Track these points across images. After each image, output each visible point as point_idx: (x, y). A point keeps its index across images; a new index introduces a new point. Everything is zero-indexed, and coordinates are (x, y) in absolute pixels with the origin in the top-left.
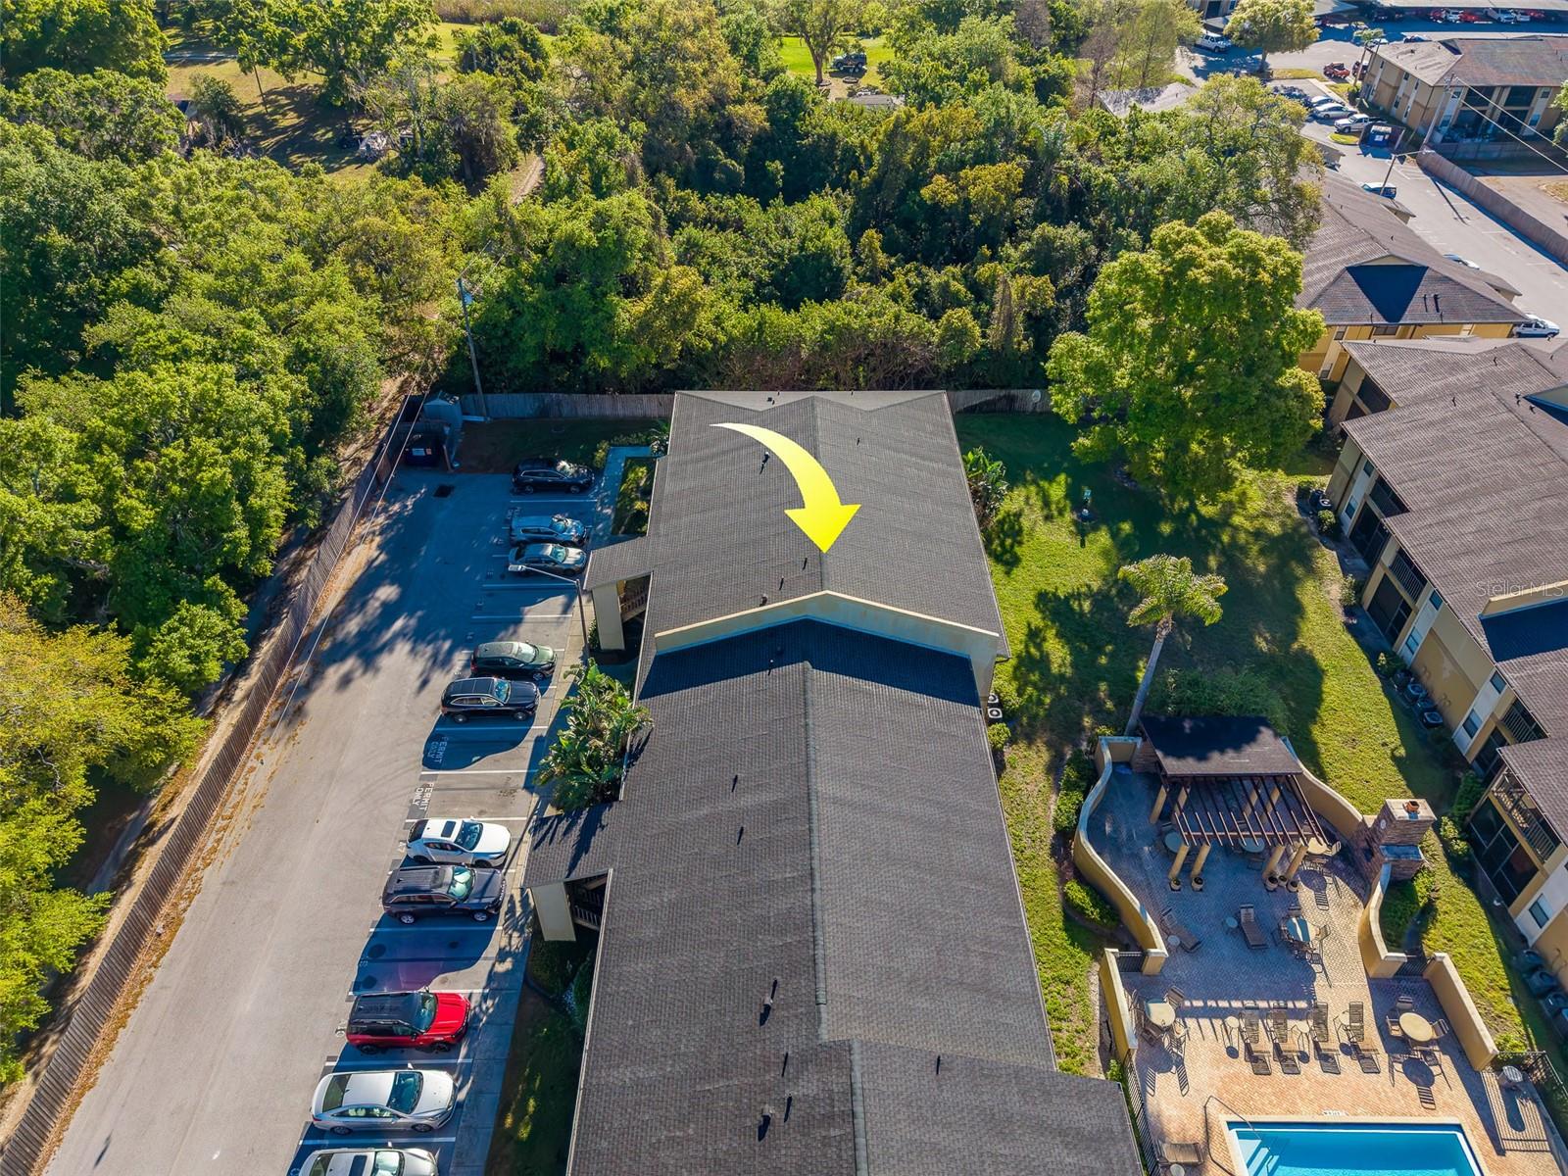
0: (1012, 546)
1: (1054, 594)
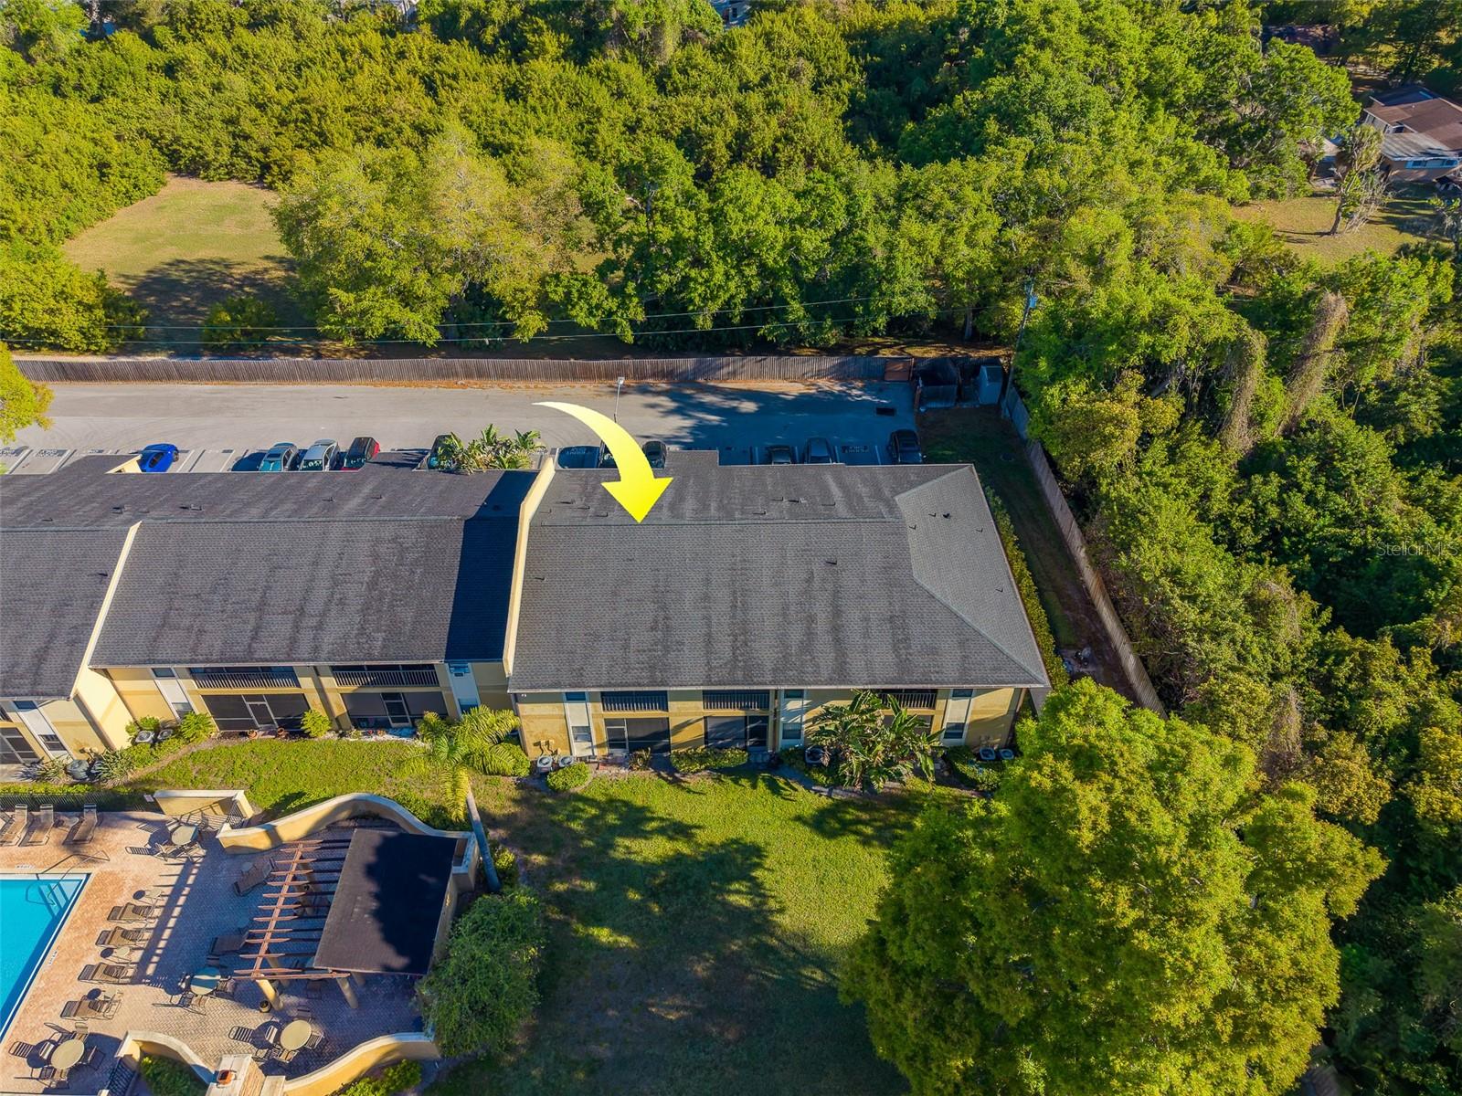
1: (759, 866)
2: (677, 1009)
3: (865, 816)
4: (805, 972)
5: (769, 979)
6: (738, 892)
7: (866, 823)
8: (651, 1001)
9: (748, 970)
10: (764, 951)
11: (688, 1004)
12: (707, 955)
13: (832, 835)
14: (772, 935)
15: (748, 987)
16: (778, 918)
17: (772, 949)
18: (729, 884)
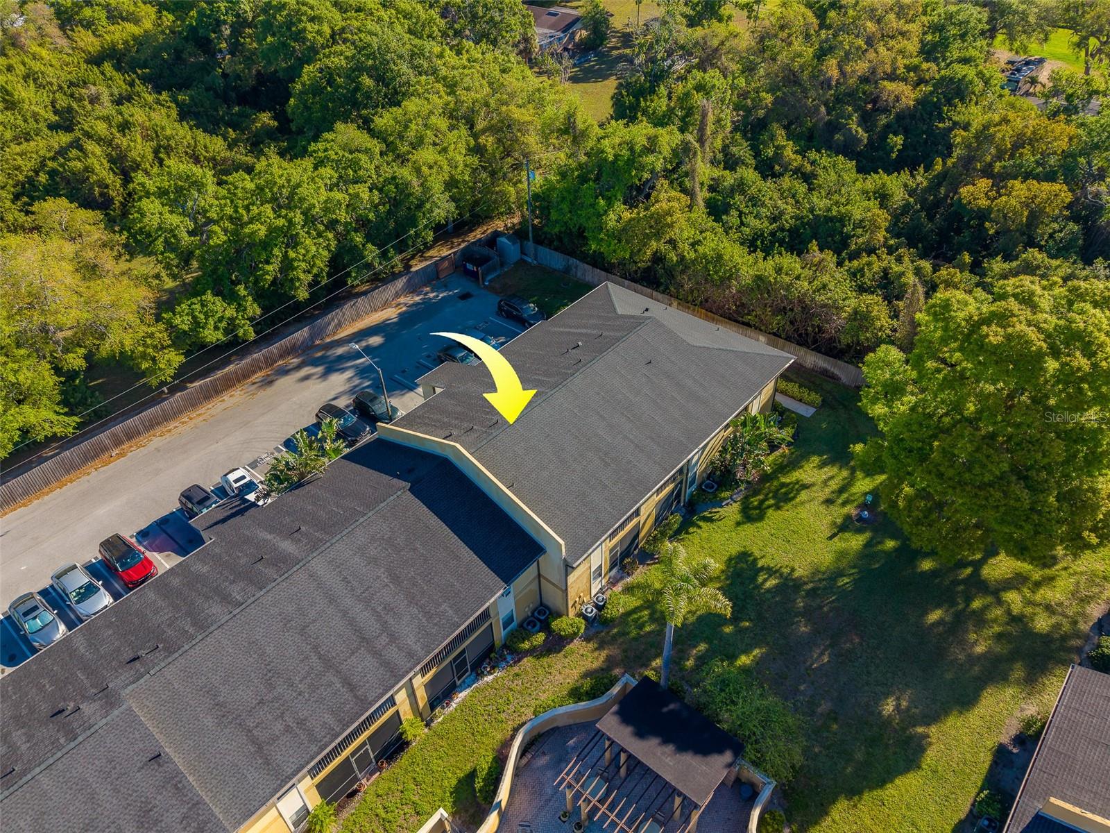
0: (769, 507)
1: (755, 560)
2: (822, 654)
3: (761, 497)
4: (839, 584)
5: (833, 601)
6: (765, 580)
7: (766, 499)
8: (808, 664)
9: (821, 607)
10: (813, 593)
11: (822, 647)
12: (797, 619)
13: (761, 518)
14: (805, 583)
15: (831, 614)
16: (796, 574)
17: (814, 590)
18: (756, 580)
